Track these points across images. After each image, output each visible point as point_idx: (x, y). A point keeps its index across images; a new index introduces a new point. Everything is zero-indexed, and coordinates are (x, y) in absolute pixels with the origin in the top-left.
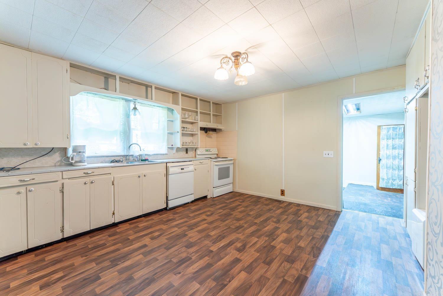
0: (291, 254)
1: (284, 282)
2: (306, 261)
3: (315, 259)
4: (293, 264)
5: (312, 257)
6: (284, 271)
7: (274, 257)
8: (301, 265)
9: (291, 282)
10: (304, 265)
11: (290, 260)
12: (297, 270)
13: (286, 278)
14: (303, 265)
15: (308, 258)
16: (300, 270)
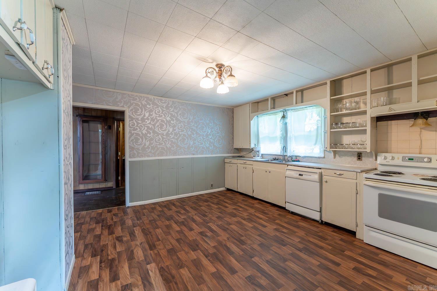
0: (177, 256)
1: (159, 240)
2: (162, 259)
3: (160, 266)
4: (167, 250)
5: (163, 266)
6: (166, 243)
7: (182, 245)
8: (162, 253)
9: (156, 242)
10: (160, 255)
11: (172, 252)
12: (160, 249)
13: (160, 242)
14: (162, 255)
15: (164, 262)
16: (159, 251)
